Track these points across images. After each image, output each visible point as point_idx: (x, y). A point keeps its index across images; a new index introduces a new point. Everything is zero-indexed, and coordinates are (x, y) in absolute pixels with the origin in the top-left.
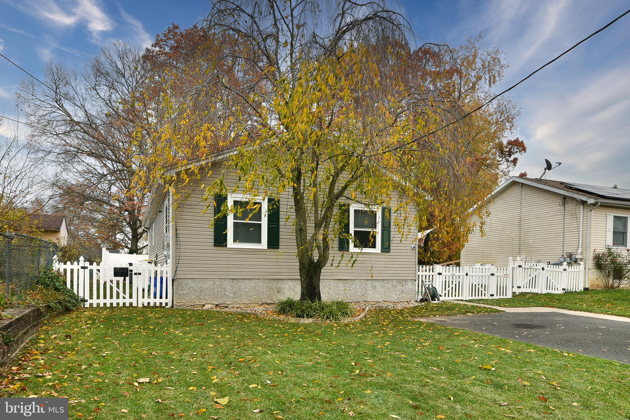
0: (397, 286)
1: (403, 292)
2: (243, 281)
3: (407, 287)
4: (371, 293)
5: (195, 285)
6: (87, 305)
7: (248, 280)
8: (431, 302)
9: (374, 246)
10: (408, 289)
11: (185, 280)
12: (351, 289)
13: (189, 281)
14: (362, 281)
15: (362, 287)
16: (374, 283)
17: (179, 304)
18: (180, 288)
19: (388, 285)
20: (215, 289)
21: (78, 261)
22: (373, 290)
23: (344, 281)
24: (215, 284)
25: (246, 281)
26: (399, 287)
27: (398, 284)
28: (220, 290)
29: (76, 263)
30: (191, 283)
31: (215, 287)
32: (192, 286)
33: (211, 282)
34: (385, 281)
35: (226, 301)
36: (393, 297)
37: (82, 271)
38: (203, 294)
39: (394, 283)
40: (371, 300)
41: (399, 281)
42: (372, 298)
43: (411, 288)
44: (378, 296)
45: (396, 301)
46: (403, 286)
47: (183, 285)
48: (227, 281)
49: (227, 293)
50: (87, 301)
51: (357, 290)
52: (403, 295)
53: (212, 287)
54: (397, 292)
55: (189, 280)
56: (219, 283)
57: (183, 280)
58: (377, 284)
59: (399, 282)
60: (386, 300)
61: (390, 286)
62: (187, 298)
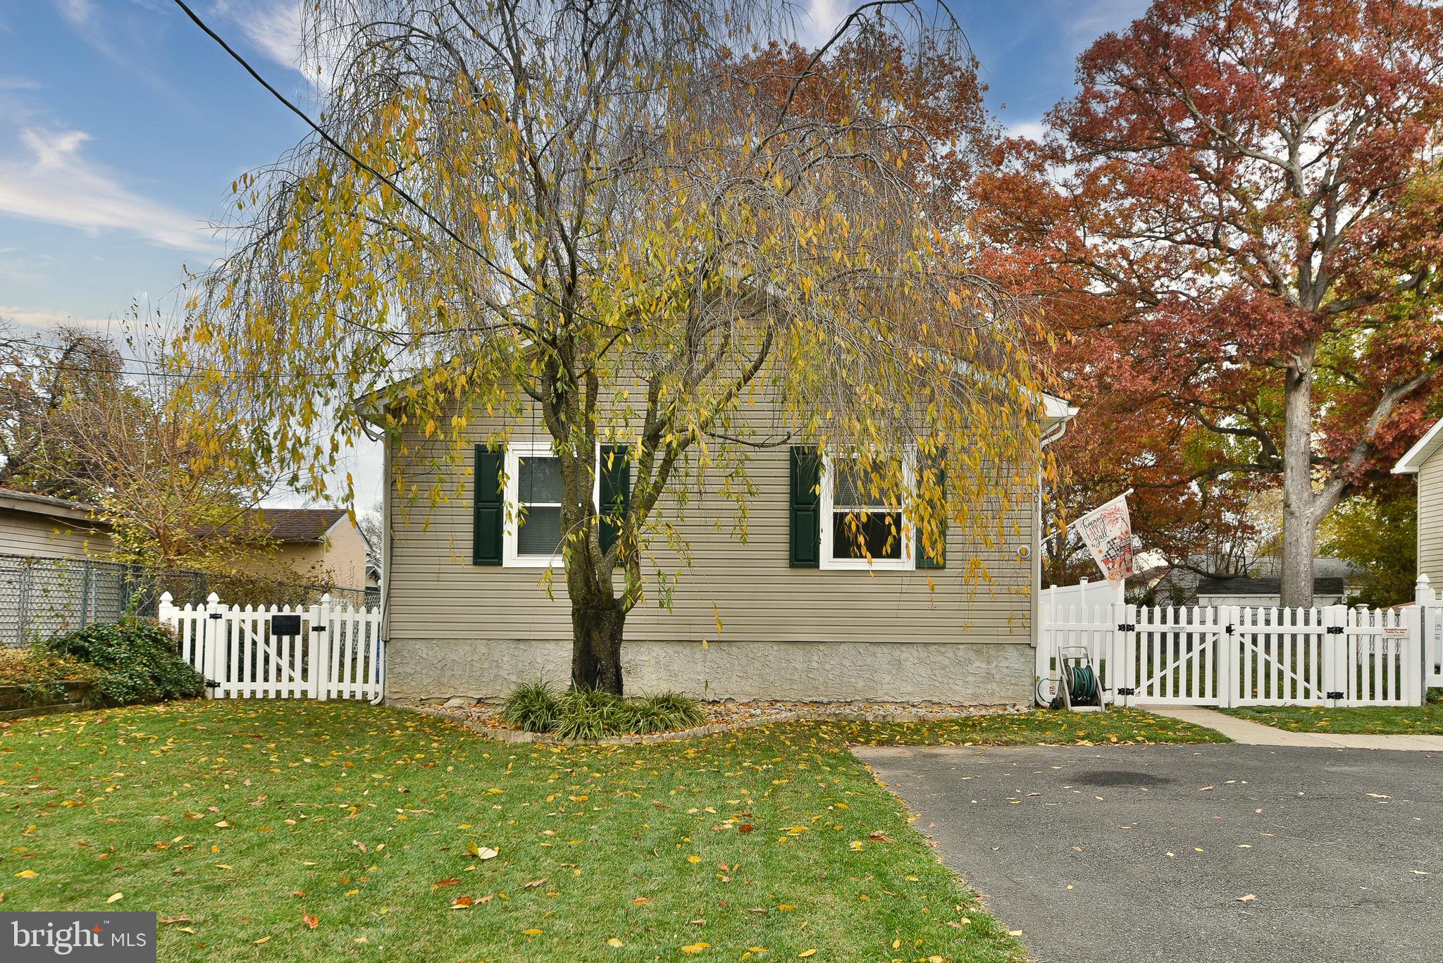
0: (970, 661)
1: (989, 677)
2: (541, 644)
3: (1005, 664)
4: (888, 678)
5: (430, 653)
6: (219, 693)
7: (553, 643)
8: (1070, 708)
9: (896, 553)
10: (1005, 671)
11: (410, 642)
12: (828, 667)
13: (419, 645)
14: (861, 648)
15: (860, 663)
16: (896, 653)
17: (395, 696)
18: (398, 661)
19: (940, 658)
20: (475, 663)
21: (206, 603)
22: (894, 672)
23: (808, 647)
24: (475, 651)
25: (548, 645)
26: (977, 664)
27: (972, 655)
28: (486, 665)
29: (201, 606)
30: (422, 650)
31: (476, 658)
32: (424, 656)
33: (466, 647)
34: (932, 648)
35: (500, 691)
36: (956, 692)
37: (210, 622)
38: (448, 673)
39: (961, 653)
40: (886, 698)
41: (978, 648)
42: (892, 693)
43: (1016, 666)
44: (909, 689)
45: (966, 704)
46: (989, 663)
47: (405, 653)
48: (504, 646)
49: (503, 673)
50: (219, 685)
51: (845, 670)
52: (989, 687)
53: (469, 659)
54: (970, 679)
55: (419, 642)
56: (483, 650)
57: (404, 642)
58: (904, 655)
59: (979, 652)
60: (935, 700)
61: (947, 662)
62: (413, 684)
